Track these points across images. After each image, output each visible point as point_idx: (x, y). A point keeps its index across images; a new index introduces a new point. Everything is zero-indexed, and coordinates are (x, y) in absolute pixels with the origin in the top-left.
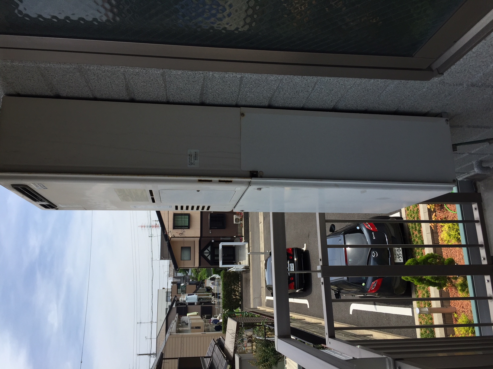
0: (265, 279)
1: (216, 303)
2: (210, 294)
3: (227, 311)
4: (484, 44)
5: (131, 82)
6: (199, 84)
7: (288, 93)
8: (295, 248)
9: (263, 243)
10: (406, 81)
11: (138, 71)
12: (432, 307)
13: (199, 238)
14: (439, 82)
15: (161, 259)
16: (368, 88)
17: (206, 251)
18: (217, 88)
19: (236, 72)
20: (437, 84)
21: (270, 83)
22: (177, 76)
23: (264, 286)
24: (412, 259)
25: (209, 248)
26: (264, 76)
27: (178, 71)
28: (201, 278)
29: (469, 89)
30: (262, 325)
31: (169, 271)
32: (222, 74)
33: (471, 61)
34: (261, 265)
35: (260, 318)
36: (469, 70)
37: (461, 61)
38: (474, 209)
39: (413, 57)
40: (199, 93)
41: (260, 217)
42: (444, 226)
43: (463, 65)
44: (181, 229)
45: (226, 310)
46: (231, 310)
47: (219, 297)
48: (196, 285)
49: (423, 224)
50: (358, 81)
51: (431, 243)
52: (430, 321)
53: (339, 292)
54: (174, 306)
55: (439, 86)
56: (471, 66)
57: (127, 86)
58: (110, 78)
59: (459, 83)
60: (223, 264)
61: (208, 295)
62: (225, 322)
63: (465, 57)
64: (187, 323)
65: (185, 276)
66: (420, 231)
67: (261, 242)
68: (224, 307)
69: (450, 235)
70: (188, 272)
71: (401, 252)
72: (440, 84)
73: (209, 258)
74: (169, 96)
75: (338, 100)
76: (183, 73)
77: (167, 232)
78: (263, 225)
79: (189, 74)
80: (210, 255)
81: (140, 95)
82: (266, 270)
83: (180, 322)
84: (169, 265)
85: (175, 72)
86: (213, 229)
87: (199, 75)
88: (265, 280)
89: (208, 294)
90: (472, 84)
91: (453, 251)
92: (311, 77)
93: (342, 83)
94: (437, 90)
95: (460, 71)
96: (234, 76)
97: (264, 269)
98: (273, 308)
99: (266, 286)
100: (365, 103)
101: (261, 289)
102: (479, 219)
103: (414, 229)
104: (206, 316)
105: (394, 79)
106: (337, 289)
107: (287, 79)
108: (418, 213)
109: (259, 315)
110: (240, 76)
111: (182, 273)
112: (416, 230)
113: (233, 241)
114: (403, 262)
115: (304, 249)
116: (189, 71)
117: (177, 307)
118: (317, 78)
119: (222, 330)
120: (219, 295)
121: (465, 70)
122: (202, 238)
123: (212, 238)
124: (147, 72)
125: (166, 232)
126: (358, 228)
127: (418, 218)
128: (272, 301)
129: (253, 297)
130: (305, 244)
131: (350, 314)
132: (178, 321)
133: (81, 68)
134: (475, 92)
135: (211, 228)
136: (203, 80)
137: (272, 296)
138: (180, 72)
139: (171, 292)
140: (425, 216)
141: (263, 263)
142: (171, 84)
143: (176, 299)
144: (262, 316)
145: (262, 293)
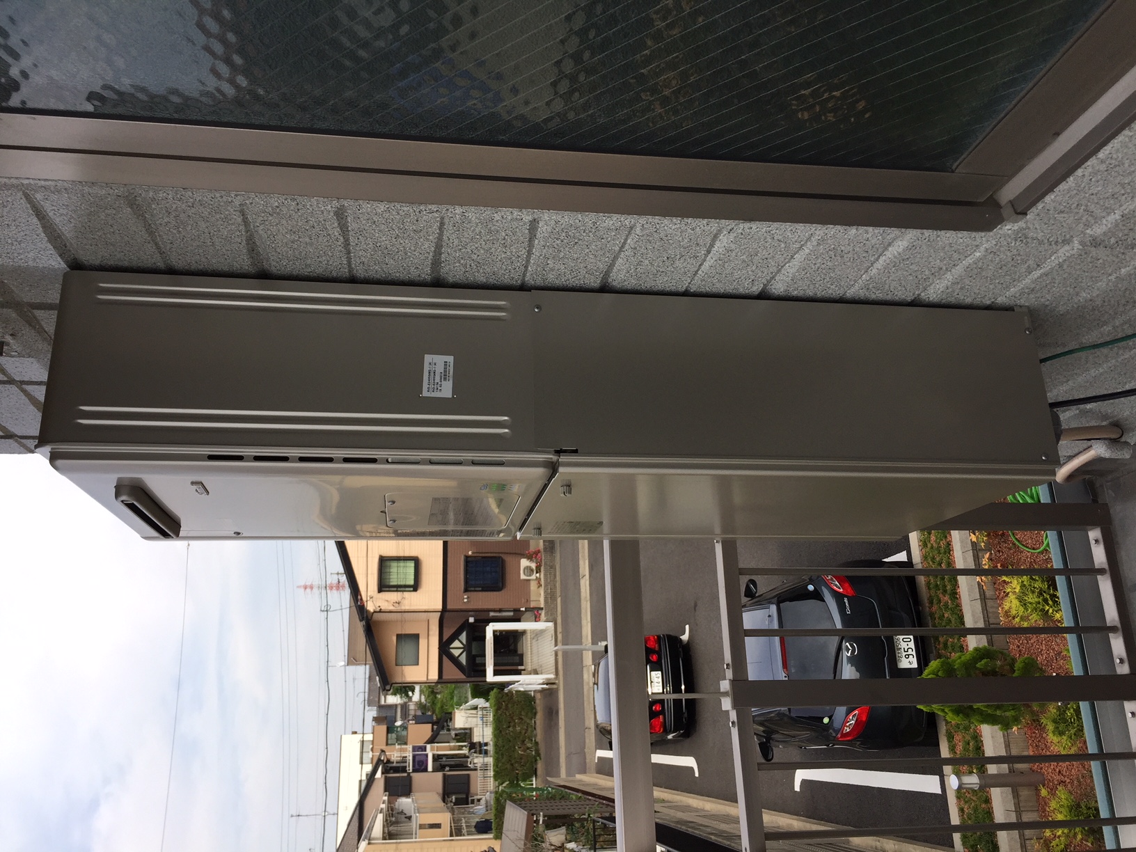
0: (595, 708)
1: (479, 765)
2: (465, 746)
3: (504, 785)
4: (1127, 139)
5: (261, 232)
6: (431, 237)
7: (647, 262)
8: (663, 635)
9: (589, 625)
10: (935, 233)
11: (276, 204)
12: (989, 773)
13: (440, 613)
14: (1013, 236)
15: (349, 663)
16: (843, 248)
17: (456, 644)
18: (473, 247)
19: (520, 207)
20: (1009, 240)
21: (604, 237)
22: (374, 218)
23: (592, 726)
24: (938, 660)
25: (463, 637)
26: (589, 218)
27: (376, 204)
28: (442, 707)
29: (1086, 253)
30: (586, 820)
31: (367, 690)
32: (487, 212)
33: (1093, 183)
34: (585, 676)
35: (583, 803)
36: (1087, 206)
37: (1070, 183)
38: (1092, 542)
39: (953, 172)
40: (430, 261)
41: (581, 562)
42: (1011, 582)
43: (1075, 192)
44: (396, 593)
45: (502, 784)
46: (514, 784)
47: (486, 752)
48: (430, 725)
49: (961, 579)
50: (818, 232)
51: (981, 625)
52: (983, 806)
53: (769, 739)
54: (379, 774)
55: (1013, 244)
56: (1092, 194)
57: (251, 242)
58: (208, 222)
59: (1063, 239)
60: (496, 673)
61: (460, 748)
62: (500, 812)
63: (1079, 172)
64: (408, 815)
65: (405, 703)
66: (955, 595)
67: (584, 622)
68: (496, 777)
69: (1025, 604)
70: (413, 694)
71: (912, 645)
72: (1016, 240)
73: (463, 659)
74: (356, 267)
75: (769, 278)
76: (388, 211)
77: (364, 599)
78: (588, 582)
79: (404, 211)
80: (465, 653)
81: (284, 264)
82: (596, 686)
83: (392, 814)
84: (367, 676)
85: (369, 206)
86: (473, 591)
87: (429, 215)
88: (593, 712)
89: (459, 746)
90: (1093, 240)
91: (1032, 641)
92: (705, 221)
93: (780, 237)
94: (1009, 254)
95: (1065, 207)
96: (516, 219)
97: (591, 684)
98: (613, 776)
99: (597, 726)
100: (833, 287)
101: (584, 731)
102: (1106, 566)
103: (941, 591)
104: (454, 797)
105: (907, 227)
106: (764, 731)
107: (645, 226)
108: (949, 554)
109: (580, 795)
110: (530, 218)
111: (398, 696)
112: (945, 591)
113: (519, 620)
114: (916, 666)
115: (685, 637)
116: (404, 205)
117: (386, 777)
118: (718, 223)
119: (493, 831)
120: (485, 748)
121: (1078, 205)
122: (447, 613)
123: (470, 613)
124: (300, 207)
125: (361, 599)
126: (811, 588)
127: (949, 564)
128: (611, 760)
129: (566, 753)
130: (687, 627)
131: (796, 790)
132: (388, 811)
133: (136, 196)
134: (1101, 261)
135: (466, 590)
136: (440, 228)
137: (611, 750)
138: (382, 207)
139: (373, 741)
140: (965, 559)
141: (588, 671)
142: (360, 237)
143: (382, 758)
144: (587, 797)
145: (587, 741)
